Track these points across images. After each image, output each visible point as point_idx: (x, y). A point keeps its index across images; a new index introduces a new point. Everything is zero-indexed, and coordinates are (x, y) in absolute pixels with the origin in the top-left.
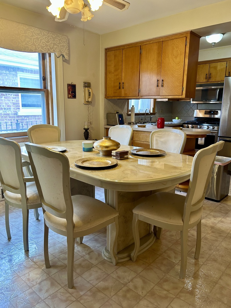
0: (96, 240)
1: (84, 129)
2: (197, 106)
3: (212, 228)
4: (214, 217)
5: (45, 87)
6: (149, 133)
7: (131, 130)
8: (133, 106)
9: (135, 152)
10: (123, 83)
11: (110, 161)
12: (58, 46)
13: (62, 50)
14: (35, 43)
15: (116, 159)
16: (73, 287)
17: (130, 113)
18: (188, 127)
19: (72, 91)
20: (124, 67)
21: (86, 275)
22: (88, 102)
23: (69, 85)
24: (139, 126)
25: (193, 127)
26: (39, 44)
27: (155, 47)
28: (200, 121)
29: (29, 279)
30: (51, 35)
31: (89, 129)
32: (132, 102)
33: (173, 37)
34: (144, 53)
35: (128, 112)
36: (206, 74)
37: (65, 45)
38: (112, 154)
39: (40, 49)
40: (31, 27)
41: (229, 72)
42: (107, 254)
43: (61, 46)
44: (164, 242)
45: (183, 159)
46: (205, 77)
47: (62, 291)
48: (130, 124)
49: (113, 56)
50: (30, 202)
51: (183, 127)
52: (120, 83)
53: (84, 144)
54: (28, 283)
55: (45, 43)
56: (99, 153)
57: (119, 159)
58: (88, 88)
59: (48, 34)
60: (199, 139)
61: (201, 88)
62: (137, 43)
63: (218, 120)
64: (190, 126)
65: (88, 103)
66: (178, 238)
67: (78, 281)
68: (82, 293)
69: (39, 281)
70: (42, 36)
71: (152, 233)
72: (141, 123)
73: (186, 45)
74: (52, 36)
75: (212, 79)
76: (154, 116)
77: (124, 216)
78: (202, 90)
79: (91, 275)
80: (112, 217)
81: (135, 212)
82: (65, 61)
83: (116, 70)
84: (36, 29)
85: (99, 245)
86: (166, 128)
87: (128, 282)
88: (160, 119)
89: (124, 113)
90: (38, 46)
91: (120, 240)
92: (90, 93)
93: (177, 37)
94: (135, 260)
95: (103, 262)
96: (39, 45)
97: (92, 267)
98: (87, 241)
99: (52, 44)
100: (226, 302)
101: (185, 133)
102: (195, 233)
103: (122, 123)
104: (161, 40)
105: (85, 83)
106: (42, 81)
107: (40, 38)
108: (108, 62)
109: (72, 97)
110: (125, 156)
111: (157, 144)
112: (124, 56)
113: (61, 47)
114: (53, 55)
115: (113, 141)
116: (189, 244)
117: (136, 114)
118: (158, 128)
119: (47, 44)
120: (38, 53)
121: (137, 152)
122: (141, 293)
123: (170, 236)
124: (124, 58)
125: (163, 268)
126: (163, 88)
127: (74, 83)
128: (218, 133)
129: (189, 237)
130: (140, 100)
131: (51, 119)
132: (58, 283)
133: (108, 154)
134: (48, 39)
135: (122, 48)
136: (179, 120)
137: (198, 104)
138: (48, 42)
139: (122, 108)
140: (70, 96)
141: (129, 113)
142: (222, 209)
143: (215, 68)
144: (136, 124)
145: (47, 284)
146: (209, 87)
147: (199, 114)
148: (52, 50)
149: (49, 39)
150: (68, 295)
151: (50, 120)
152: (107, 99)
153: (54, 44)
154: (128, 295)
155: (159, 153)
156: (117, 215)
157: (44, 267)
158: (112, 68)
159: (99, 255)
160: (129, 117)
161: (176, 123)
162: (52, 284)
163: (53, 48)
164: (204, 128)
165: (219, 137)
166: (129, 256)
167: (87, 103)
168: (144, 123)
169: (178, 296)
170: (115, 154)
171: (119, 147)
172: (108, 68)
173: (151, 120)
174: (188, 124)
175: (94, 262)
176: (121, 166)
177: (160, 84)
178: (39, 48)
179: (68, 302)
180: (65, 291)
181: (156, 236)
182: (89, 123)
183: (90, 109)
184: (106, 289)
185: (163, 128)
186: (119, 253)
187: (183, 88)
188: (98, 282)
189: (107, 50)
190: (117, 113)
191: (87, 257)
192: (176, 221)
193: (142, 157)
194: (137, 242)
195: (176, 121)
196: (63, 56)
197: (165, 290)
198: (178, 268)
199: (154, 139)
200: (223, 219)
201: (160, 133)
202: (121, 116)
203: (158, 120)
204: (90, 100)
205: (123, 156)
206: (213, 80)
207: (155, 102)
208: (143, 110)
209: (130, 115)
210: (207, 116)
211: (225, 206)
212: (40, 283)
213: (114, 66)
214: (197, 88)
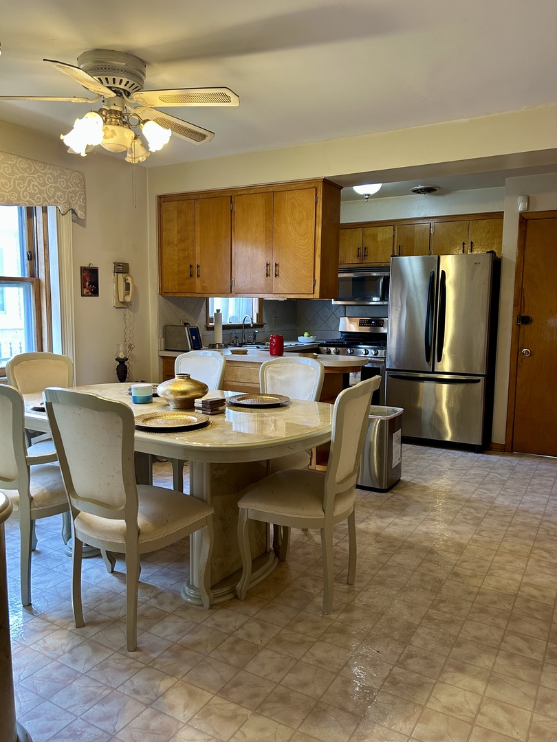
0: (166, 575)
1: (117, 359)
2: (344, 311)
3: (377, 535)
4: (381, 517)
5: (33, 273)
6: (257, 366)
7: (223, 361)
8: (218, 311)
9: (235, 401)
10: (198, 266)
11: (193, 418)
12: (64, 192)
13: (73, 201)
14: (18, 188)
15: (203, 413)
16: (136, 649)
17: (213, 324)
18: (329, 353)
19: (90, 281)
20: (198, 234)
21: (157, 629)
22: (124, 303)
23: (83, 269)
24: (233, 352)
25: (337, 353)
26: (26, 189)
27: (260, 201)
28: (351, 341)
29: (46, 648)
30: (50, 171)
31: (127, 359)
32: (217, 303)
33: (293, 186)
34: (237, 209)
35: (207, 323)
36: (359, 249)
37: (77, 189)
38: (195, 405)
39: (28, 198)
40: (10, 156)
41: (400, 247)
42: (192, 592)
43: (69, 192)
44: (294, 565)
45: (320, 410)
46: (356, 252)
47: (117, 657)
48: (212, 347)
49: (176, 212)
50: (36, 504)
51: (319, 352)
52: (191, 266)
53: (136, 389)
54: (47, 653)
55: (37, 187)
56: (169, 405)
57: (209, 413)
58: (125, 275)
59: (43, 170)
60: (351, 374)
61: (351, 275)
62: (224, 191)
63: (385, 336)
64: (333, 349)
65: (124, 305)
66: (318, 557)
67: (144, 639)
68: (154, 655)
69: (68, 648)
70: (31, 174)
71: (270, 550)
72: (235, 346)
73: (316, 203)
74: (51, 174)
75: (368, 257)
76: (260, 329)
77: (220, 519)
78: (354, 279)
79: (165, 628)
80: (204, 517)
81: (242, 505)
82: (77, 220)
83: (182, 240)
84: (20, 159)
85: (172, 582)
86: (287, 357)
87: (234, 630)
88: (275, 338)
89: (200, 323)
90: (23, 194)
91: (215, 564)
92: (127, 285)
93: (300, 187)
94: (243, 597)
95: (186, 607)
96: (25, 191)
97: (165, 617)
98: (148, 578)
99: (53, 189)
100: (397, 638)
101: (322, 365)
102: (347, 546)
103: (197, 346)
104: (271, 190)
105: (117, 264)
106: (27, 262)
107: (28, 177)
108: (164, 222)
109: (90, 294)
110: (220, 408)
111: (273, 385)
112: (198, 213)
113: (70, 195)
114: (52, 211)
115: (195, 382)
116: (338, 563)
117: (225, 327)
118: (272, 354)
119: (43, 189)
120: (17, 207)
121: (239, 400)
122: (259, 642)
123: (304, 554)
124: (197, 218)
125: (294, 604)
126: (278, 279)
127: (94, 265)
128: (385, 362)
129: (337, 553)
130: (232, 300)
131: (46, 341)
132: (106, 647)
133: (186, 404)
134: (44, 179)
135: (193, 197)
136: (311, 339)
137: (345, 305)
138: (44, 184)
139: (196, 315)
140: (85, 291)
141: (210, 324)
142: (396, 503)
143: (374, 237)
144: (226, 346)
145: (86, 651)
146: (366, 274)
147: (349, 325)
148: (53, 200)
149: (46, 179)
150: (129, 661)
151: (44, 343)
152: (164, 297)
153: (57, 189)
154: (238, 648)
155: (276, 400)
156: (211, 513)
157: (73, 626)
158: (173, 234)
159: (176, 596)
160: (210, 332)
161: (305, 344)
162: (96, 650)
163: (53, 196)
164: (361, 353)
165: (387, 370)
166: (233, 591)
167: (122, 306)
168: (241, 345)
169: (321, 639)
170: (201, 405)
171: (206, 393)
172: (164, 234)
173: (254, 338)
174: (329, 344)
175: (167, 608)
176: (215, 424)
177: (272, 271)
178: (25, 197)
179: (131, 671)
180: (123, 657)
181: (279, 557)
182: (127, 347)
183: (127, 317)
184: (198, 643)
185: (281, 355)
186: (213, 588)
187: (315, 281)
188: (180, 637)
189: (162, 199)
190: (186, 324)
191: (153, 602)
192: (312, 512)
193: (249, 409)
194: (247, 565)
195: (305, 340)
196: (73, 212)
197: (301, 633)
198: (319, 600)
199: (268, 375)
200: (396, 520)
201: (279, 365)
202: (194, 332)
203: (272, 341)
204: (128, 299)
205: (216, 407)
206: (370, 260)
207: (261, 301)
208: (236, 318)
209: (212, 328)
210: (366, 329)
211: (401, 497)
212: (70, 651)
213: (178, 232)
214: (340, 275)
